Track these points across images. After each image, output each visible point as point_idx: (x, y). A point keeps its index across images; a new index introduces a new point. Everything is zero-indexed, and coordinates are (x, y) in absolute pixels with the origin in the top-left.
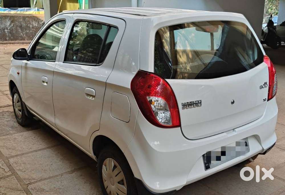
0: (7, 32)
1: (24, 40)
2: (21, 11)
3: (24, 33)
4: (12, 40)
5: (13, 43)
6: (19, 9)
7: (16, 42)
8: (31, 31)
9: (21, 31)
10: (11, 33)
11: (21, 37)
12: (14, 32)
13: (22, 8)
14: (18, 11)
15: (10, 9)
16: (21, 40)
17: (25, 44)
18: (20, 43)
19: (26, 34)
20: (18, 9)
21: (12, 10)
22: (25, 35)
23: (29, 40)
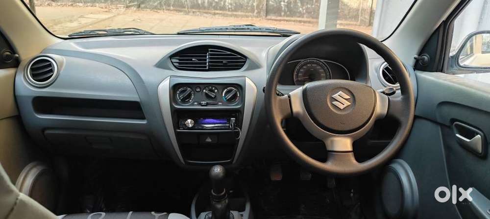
0: (284, 5)
1: (303, 17)
3: (304, 8)
4: (287, 16)
5: (287, 21)
7: (293, 19)
8: (313, 6)
9: (301, 5)
10: (288, 7)
11: (300, 12)
12: (292, 6)
16: (299, 17)
17: (302, 23)
18: (297, 20)
19: (307, 9)
22: (304, 11)
23: (309, 18)
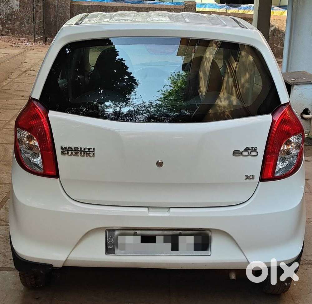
2: (245, 9)
6: (243, 6)
13: (246, 5)
14: (240, 9)
15: (230, 6)
20: (240, 6)
21: (232, 8)
